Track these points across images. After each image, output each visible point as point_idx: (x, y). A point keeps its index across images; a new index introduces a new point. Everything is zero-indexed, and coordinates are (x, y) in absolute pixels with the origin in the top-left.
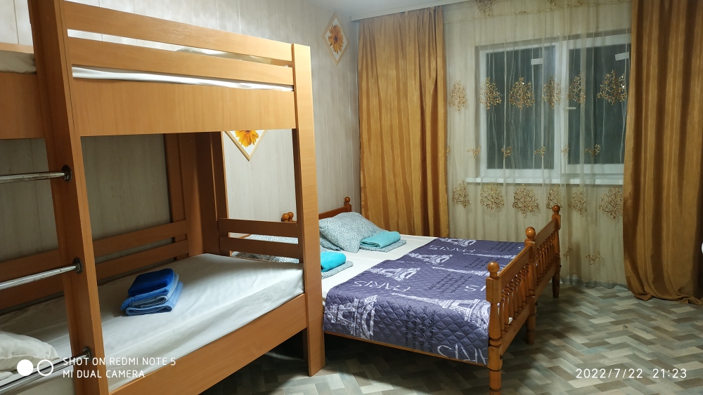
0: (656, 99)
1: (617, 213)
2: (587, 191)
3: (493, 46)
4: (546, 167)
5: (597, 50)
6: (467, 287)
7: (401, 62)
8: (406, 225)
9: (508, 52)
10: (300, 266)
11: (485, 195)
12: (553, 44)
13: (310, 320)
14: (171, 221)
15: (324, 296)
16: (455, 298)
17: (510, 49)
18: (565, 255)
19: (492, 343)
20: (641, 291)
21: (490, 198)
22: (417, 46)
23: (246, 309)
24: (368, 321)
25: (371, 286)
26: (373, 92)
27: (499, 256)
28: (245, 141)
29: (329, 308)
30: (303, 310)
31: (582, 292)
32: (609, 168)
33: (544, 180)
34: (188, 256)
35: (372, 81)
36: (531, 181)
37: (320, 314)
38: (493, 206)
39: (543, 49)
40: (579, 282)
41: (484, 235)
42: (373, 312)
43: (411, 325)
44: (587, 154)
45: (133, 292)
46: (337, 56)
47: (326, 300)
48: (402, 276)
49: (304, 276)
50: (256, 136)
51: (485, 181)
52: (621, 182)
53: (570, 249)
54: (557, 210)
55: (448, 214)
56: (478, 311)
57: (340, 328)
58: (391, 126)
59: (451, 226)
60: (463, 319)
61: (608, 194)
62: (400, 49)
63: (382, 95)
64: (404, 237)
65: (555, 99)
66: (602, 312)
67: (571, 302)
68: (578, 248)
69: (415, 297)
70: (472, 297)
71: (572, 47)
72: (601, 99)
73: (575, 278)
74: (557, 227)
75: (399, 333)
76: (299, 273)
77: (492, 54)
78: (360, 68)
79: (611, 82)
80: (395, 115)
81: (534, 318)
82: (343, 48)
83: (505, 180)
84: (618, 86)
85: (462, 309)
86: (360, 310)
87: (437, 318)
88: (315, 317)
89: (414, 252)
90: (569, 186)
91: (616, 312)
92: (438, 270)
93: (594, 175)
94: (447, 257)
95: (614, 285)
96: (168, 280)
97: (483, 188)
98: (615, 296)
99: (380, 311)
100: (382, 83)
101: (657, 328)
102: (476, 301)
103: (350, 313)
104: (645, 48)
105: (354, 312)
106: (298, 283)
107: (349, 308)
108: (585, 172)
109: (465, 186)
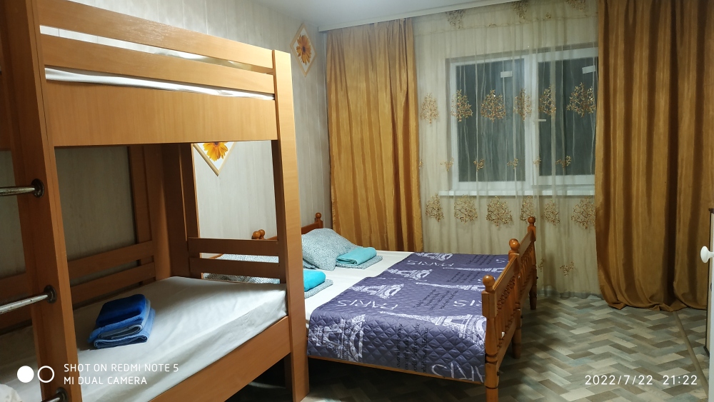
0: (623, 110)
1: (589, 223)
2: (559, 202)
3: (465, 58)
4: (518, 180)
5: (565, 62)
6: (456, 302)
7: (371, 74)
8: (379, 241)
9: (478, 65)
10: (283, 285)
11: (459, 207)
12: (523, 57)
13: (295, 344)
14: (136, 241)
15: (308, 318)
16: (447, 315)
17: (482, 61)
18: (540, 267)
19: (489, 359)
20: (615, 300)
21: (463, 210)
22: (387, 58)
23: (229, 335)
24: (356, 343)
25: (356, 305)
26: (343, 104)
27: (479, 270)
28: (214, 154)
29: (313, 331)
30: (287, 334)
31: (558, 303)
32: (579, 179)
33: (517, 193)
34: (154, 279)
35: (341, 94)
36: (504, 194)
37: (303, 338)
38: (467, 219)
39: (514, 61)
40: (554, 293)
41: (458, 248)
42: (362, 332)
43: (403, 344)
44: (558, 166)
45: (101, 323)
46: (306, 67)
47: (310, 323)
48: (387, 294)
49: (287, 299)
50: (225, 149)
51: (458, 194)
52: (592, 193)
53: (544, 260)
54: (532, 221)
55: (422, 227)
56: (473, 327)
57: (326, 351)
58: (362, 139)
59: (425, 240)
60: (458, 336)
61: (580, 205)
62: (369, 61)
63: (352, 107)
64: (380, 253)
65: (526, 110)
66: (581, 322)
67: (549, 313)
68: (552, 258)
69: (405, 315)
70: (463, 311)
71: (541, 60)
72: (571, 112)
73: (549, 289)
74: (533, 238)
75: (389, 354)
76: (282, 293)
77: (462, 67)
78: (328, 80)
79: (580, 95)
80: (366, 128)
81: (520, 331)
82: (311, 59)
83: (478, 193)
84: (587, 98)
85: (455, 325)
86: (347, 332)
87: (430, 335)
88: (298, 340)
89: (393, 267)
90: (541, 197)
91: (594, 322)
92: (422, 286)
93: (565, 187)
94: (427, 272)
95: (587, 295)
96: (141, 307)
97: (456, 200)
98: (589, 306)
99: (369, 331)
100: (351, 95)
101: (635, 336)
102: (469, 316)
103: (337, 334)
104: (612, 61)
105: (341, 334)
106: (281, 305)
107: (335, 330)
108: (556, 184)
109: (438, 199)
